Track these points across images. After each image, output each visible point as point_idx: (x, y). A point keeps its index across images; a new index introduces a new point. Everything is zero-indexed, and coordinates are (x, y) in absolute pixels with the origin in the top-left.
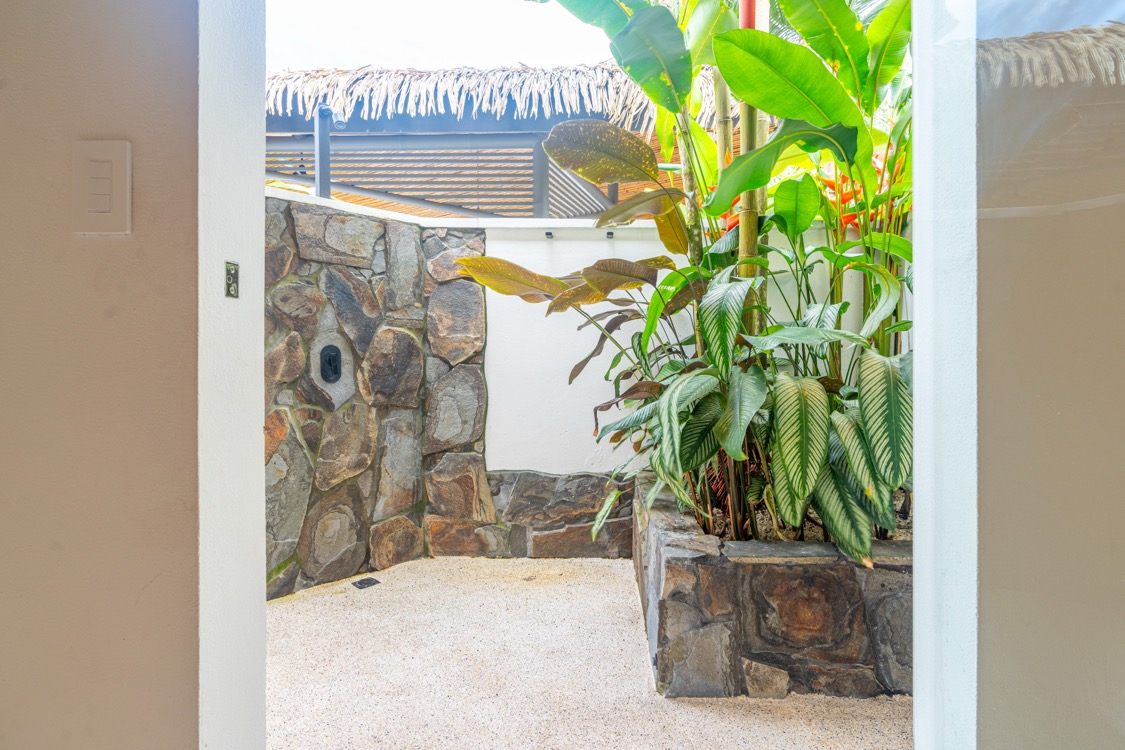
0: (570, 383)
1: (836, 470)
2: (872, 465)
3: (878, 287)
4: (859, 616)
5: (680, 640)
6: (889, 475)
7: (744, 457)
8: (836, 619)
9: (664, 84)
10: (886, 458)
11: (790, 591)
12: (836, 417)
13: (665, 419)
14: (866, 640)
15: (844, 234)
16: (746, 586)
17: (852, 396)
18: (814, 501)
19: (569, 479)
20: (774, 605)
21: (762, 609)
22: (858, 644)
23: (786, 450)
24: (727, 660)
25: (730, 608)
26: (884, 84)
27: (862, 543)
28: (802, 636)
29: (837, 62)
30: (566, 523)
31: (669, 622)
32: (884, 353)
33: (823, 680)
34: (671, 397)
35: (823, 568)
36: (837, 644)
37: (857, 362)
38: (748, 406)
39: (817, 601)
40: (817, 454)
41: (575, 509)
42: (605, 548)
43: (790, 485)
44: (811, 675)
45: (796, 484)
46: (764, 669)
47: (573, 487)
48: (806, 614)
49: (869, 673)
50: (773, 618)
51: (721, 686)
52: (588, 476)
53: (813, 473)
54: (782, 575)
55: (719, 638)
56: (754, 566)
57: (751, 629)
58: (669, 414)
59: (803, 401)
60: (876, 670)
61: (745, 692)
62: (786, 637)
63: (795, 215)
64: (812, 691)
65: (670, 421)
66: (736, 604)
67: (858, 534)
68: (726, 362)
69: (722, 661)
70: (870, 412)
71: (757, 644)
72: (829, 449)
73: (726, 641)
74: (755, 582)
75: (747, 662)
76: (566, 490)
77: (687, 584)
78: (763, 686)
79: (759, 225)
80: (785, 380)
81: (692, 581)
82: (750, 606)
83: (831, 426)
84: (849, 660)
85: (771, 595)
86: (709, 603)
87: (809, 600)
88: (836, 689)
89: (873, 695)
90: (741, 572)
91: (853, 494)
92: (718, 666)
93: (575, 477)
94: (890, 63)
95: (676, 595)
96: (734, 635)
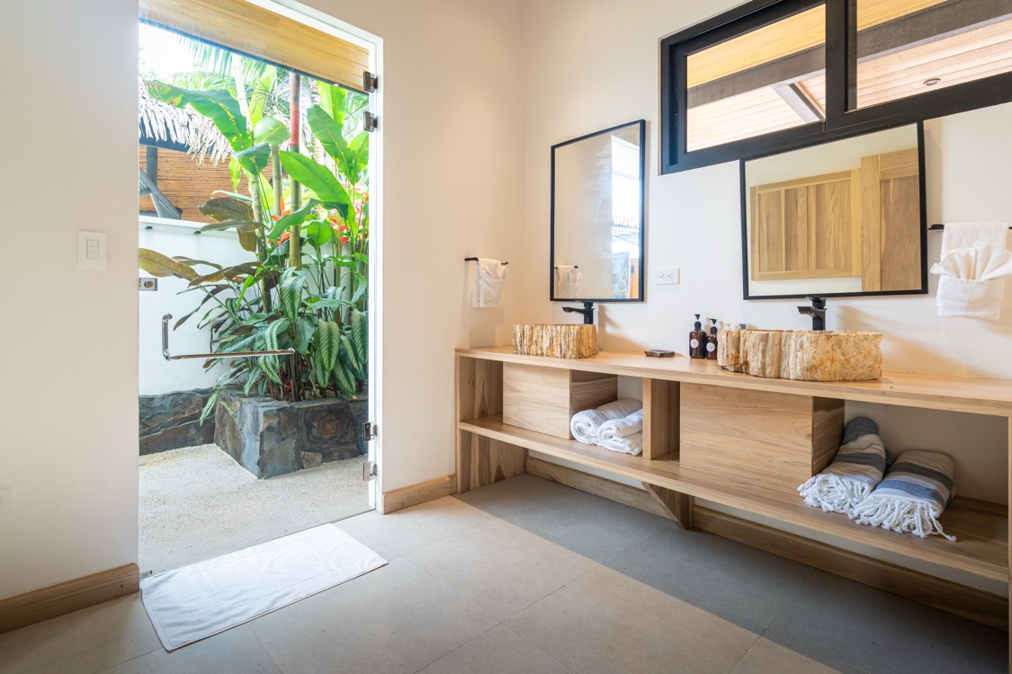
0: (174, 329)
1: (342, 359)
2: (356, 355)
3: (357, 281)
4: (351, 424)
5: (271, 450)
6: (362, 358)
7: (308, 352)
8: (342, 426)
9: (251, 161)
10: (361, 352)
11: (322, 418)
12: (343, 337)
13: (268, 341)
14: (353, 433)
15: (341, 247)
16: (303, 419)
17: (348, 329)
18: (333, 376)
19: (164, 397)
20: (315, 425)
21: (310, 428)
22: (351, 434)
23: (323, 351)
24: (294, 455)
25: (295, 430)
26: (360, 171)
27: (352, 388)
28: (327, 437)
29: (338, 159)
30: (162, 428)
31: (265, 442)
32: (361, 310)
33: (336, 454)
34: (271, 331)
35: (336, 405)
36: (342, 437)
37: (350, 315)
38: (308, 334)
39: (333, 420)
40: (335, 352)
41: (169, 417)
42: (193, 439)
43: (322, 362)
44: (331, 453)
45: (326, 366)
46: (311, 454)
47: (168, 403)
48: (329, 427)
49: (355, 447)
50: (314, 432)
51: (291, 467)
52: (179, 394)
53: (333, 360)
54: (319, 411)
55: (291, 444)
56: (306, 408)
57: (305, 439)
58: (271, 338)
59: (330, 330)
60: (357, 445)
61: (303, 468)
62: (320, 439)
63: (318, 237)
64: (332, 460)
65: (271, 341)
66: (298, 428)
67: (351, 385)
68: (294, 315)
69: (292, 455)
70: (355, 334)
71: (308, 445)
72: (339, 351)
73: (294, 445)
74: (307, 416)
75: (303, 453)
76: (162, 405)
77: (275, 422)
78: (311, 463)
79: (301, 242)
80: (322, 322)
81: (277, 420)
82: (305, 428)
83: (341, 341)
84: (346, 443)
85: (313, 421)
86: (285, 429)
87: (331, 420)
88: (342, 458)
89: (356, 456)
90: (300, 413)
91: (349, 368)
92: (290, 458)
93: (169, 395)
94: (362, 162)
95: (269, 429)
96: (297, 442)
